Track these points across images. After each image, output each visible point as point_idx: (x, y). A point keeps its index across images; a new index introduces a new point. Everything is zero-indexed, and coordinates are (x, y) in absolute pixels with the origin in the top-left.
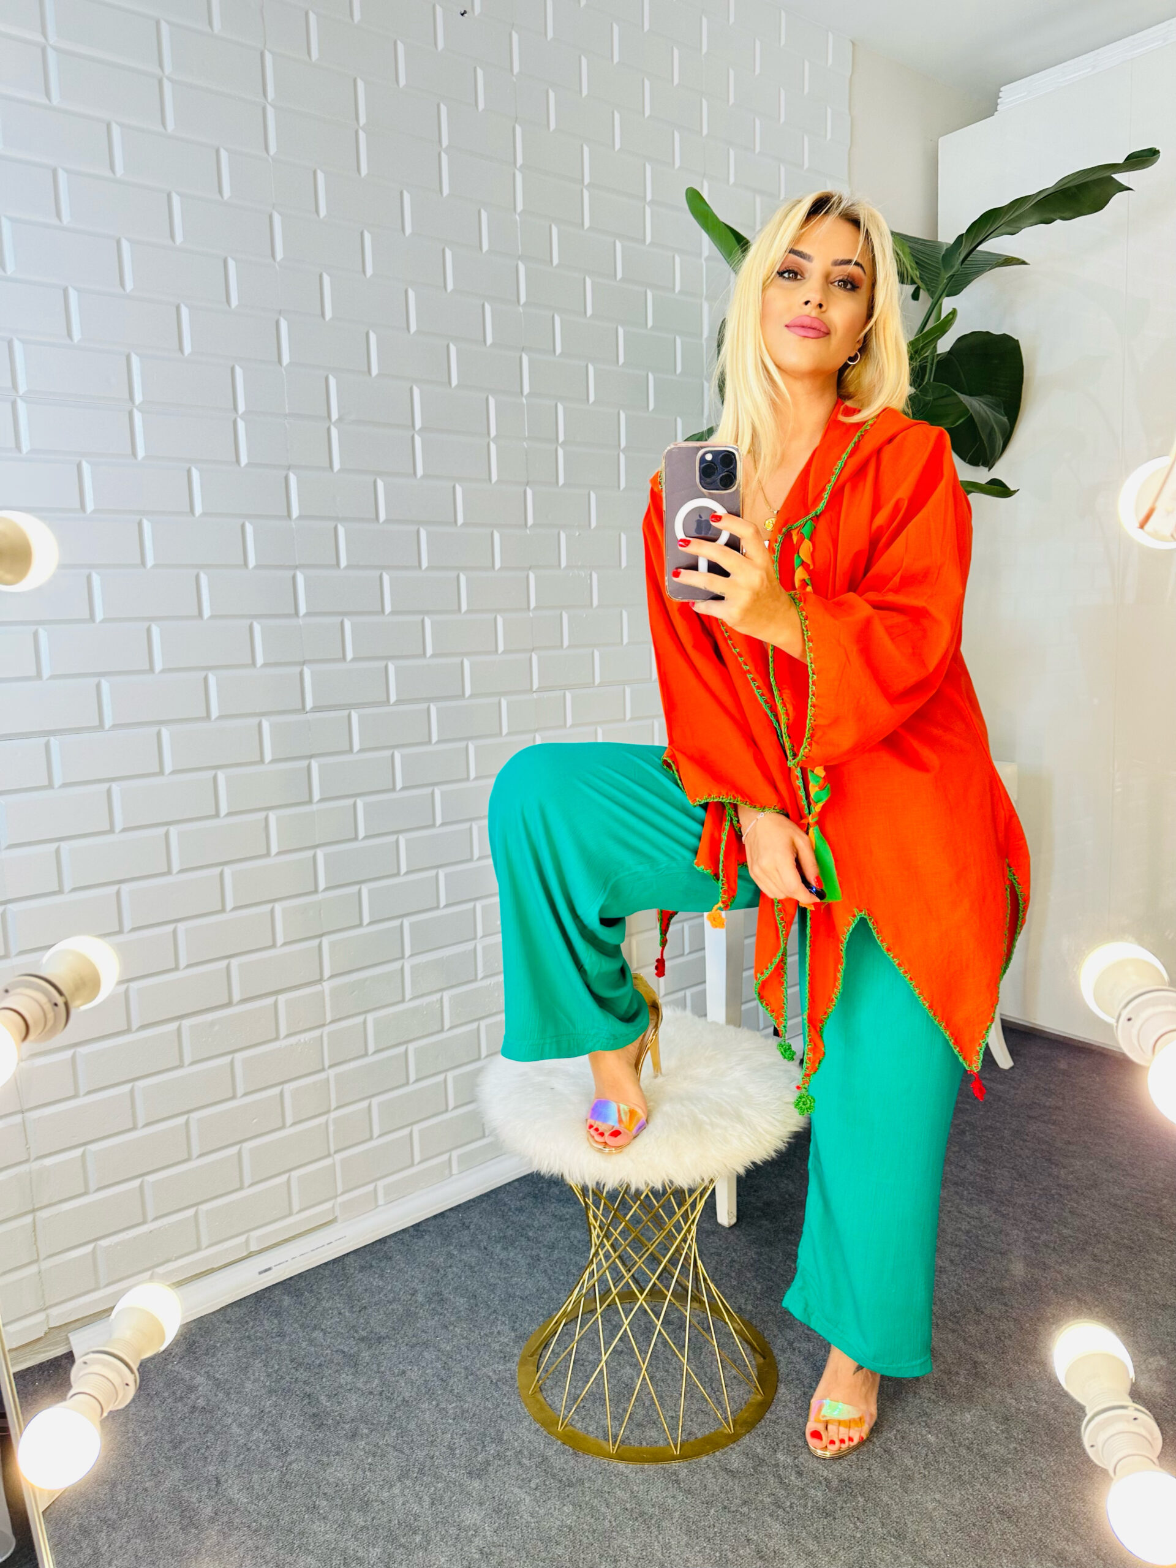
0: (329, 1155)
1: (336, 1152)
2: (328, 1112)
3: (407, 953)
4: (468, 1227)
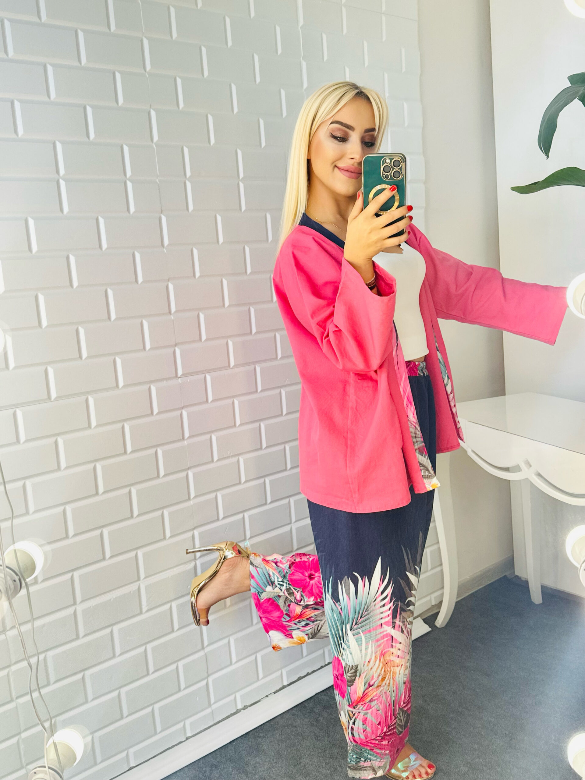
0: (22, 767)
1: (28, 764)
2: (19, 734)
3: (79, 598)
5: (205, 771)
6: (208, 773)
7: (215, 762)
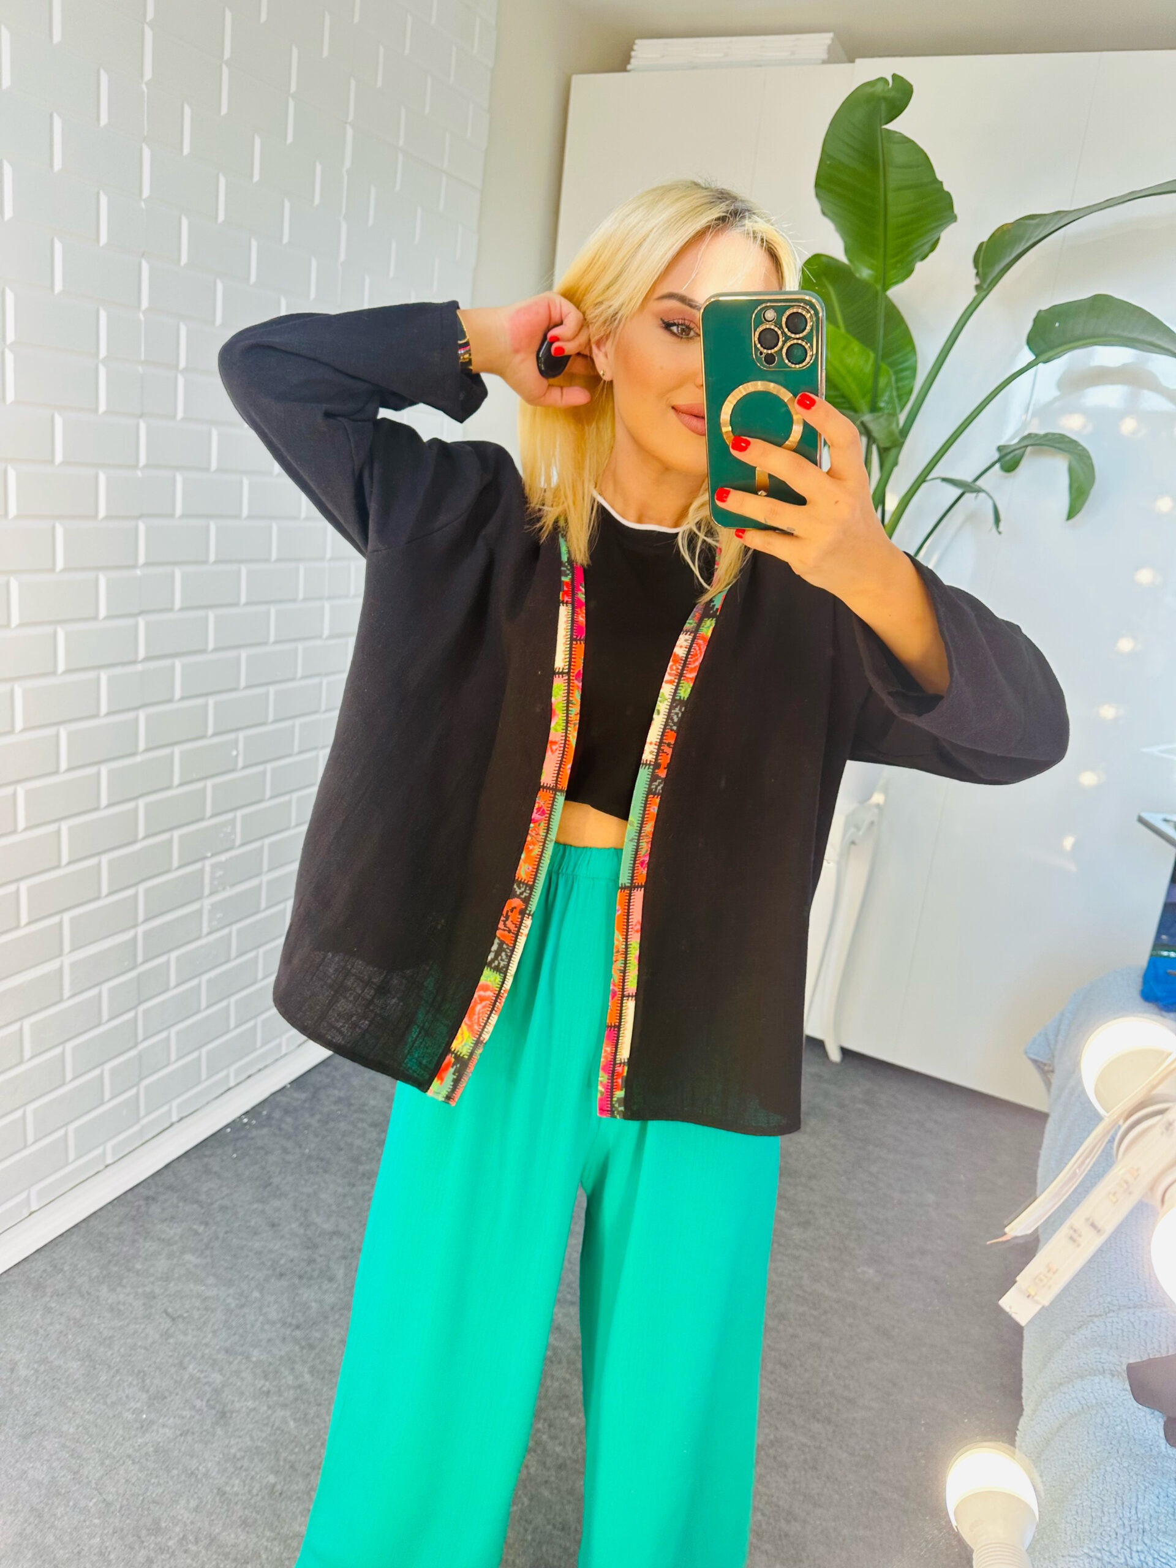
4: (61, 1270)
5: (139, 1206)
6: (143, 1209)
7: (151, 1193)
